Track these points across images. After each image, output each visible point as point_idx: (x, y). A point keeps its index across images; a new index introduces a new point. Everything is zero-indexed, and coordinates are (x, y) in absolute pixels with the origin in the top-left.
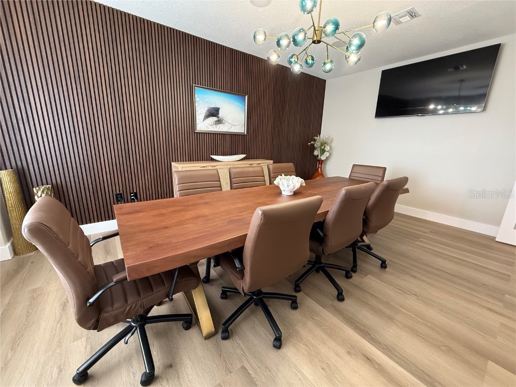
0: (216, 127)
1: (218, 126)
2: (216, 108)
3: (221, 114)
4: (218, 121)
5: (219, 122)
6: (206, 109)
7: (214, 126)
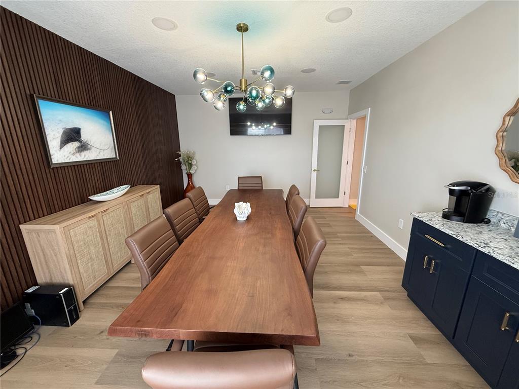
0: (80, 155)
1: (83, 154)
2: (76, 128)
3: (84, 136)
4: (82, 146)
5: (84, 147)
6: (61, 131)
7: (78, 155)
